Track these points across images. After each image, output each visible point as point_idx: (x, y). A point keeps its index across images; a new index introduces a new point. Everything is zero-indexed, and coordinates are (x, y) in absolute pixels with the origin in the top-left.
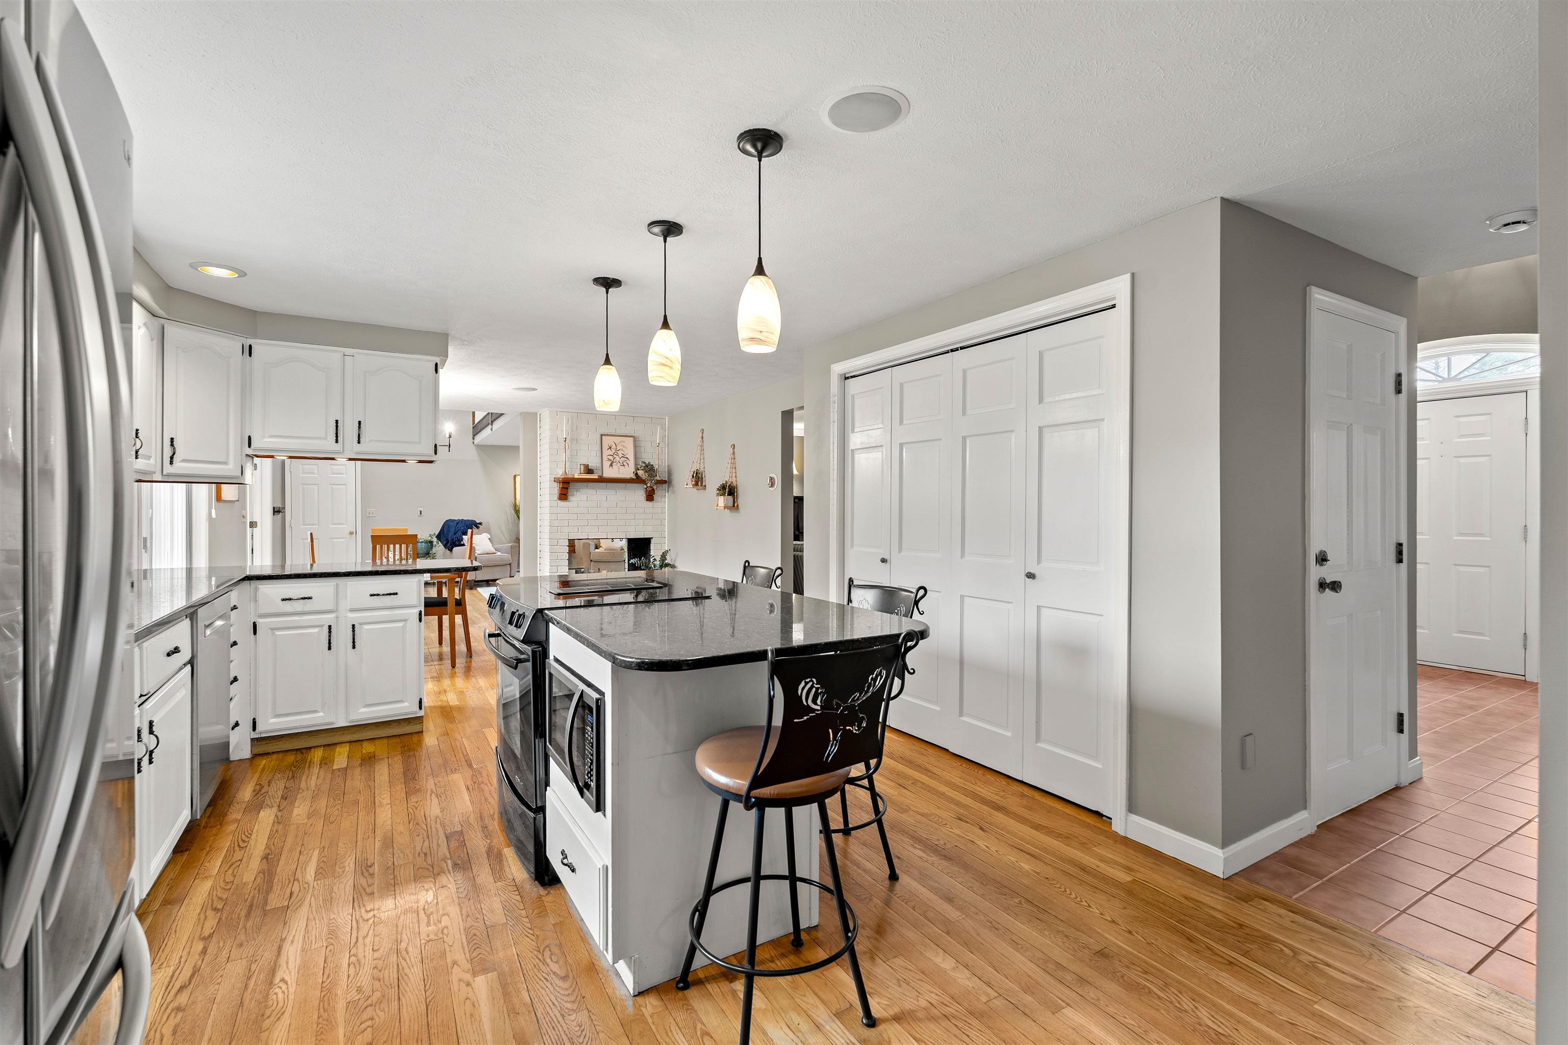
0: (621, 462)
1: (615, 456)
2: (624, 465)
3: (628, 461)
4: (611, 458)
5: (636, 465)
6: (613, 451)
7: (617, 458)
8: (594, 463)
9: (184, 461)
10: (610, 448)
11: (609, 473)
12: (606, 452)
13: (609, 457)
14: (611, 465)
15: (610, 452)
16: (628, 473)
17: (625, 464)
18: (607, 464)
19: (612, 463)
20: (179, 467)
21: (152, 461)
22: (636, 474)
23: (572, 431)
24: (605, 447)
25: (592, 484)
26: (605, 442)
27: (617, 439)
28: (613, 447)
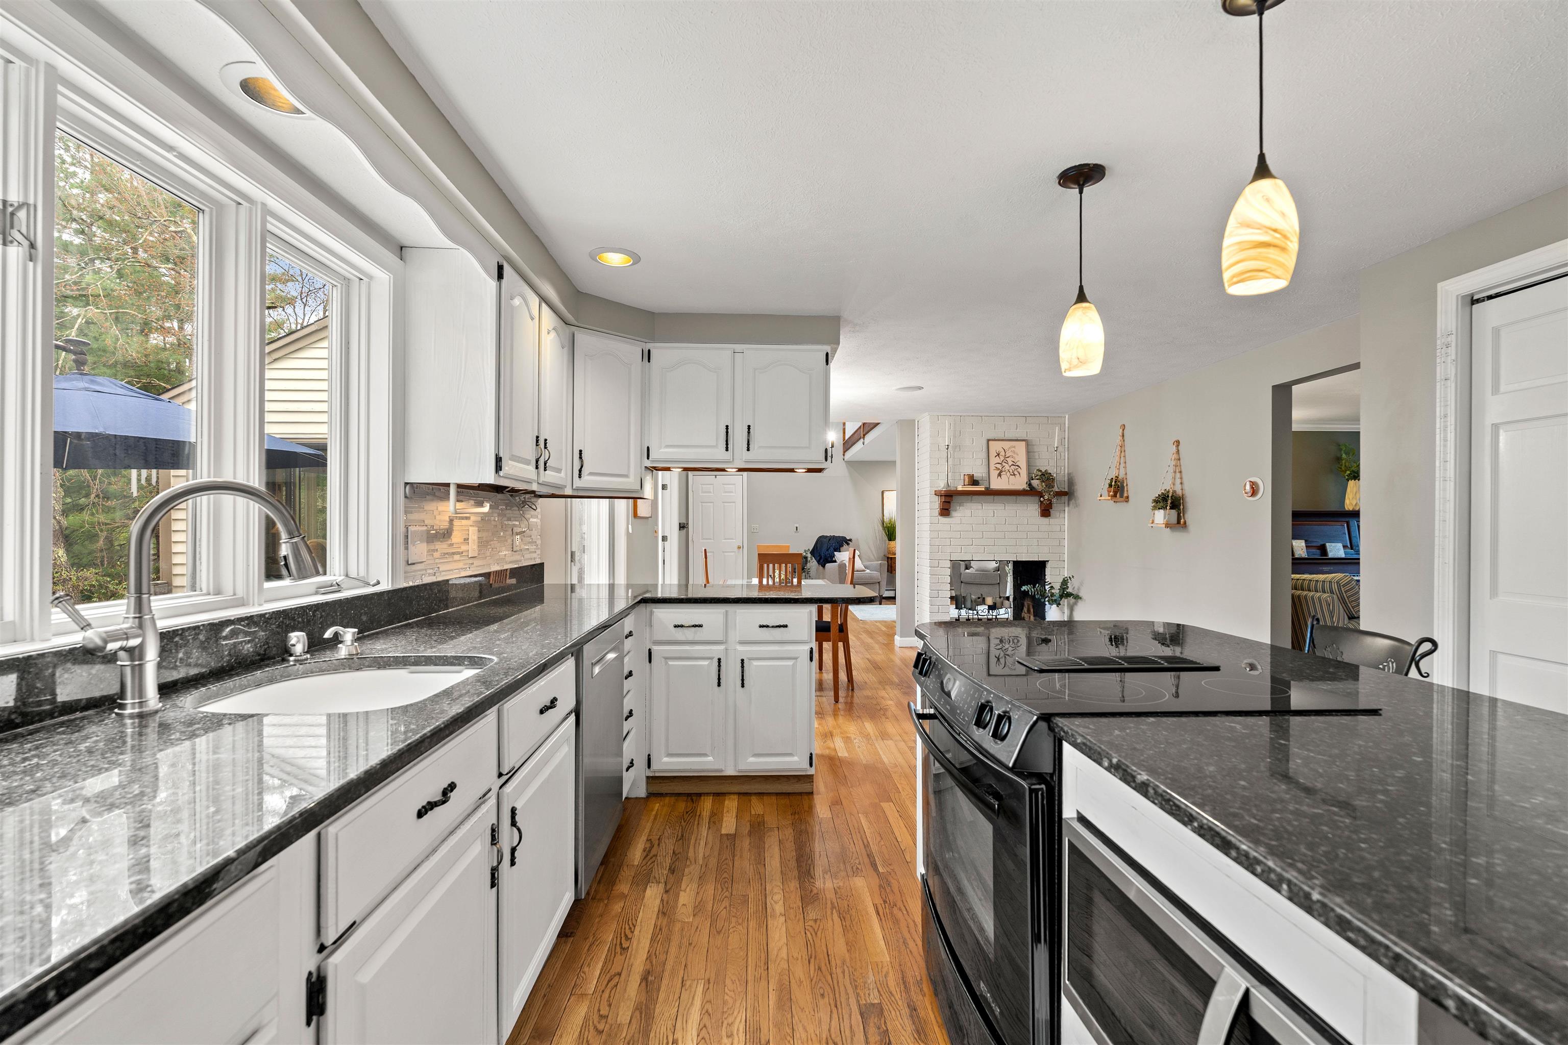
0: (1011, 471)
1: (1004, 464)
2: (1014, 475)
3: (1019, 470)
4: (999, 466)
5: (1029, 473)
6: (1002, 458)
7: (1007, 467)
8: (979, 473)
9: (591, 474)
10: (998, 455)
11: (997, 484)
12: (994, 460)
13: (995, 466)
14: (1000, 475)
15: (998, 460)
16: (1020, 483)
17: (1016, 473)
18: (993, 474)
19: (1001, 472)
20: (588, 481)
21: (563, 474)
22: (1030, 485)
23: (955, 437)
24: (993, 454)
25: (974, 497)
26: (995, 447)
27: (1007, 445)
28: (1002, 453)
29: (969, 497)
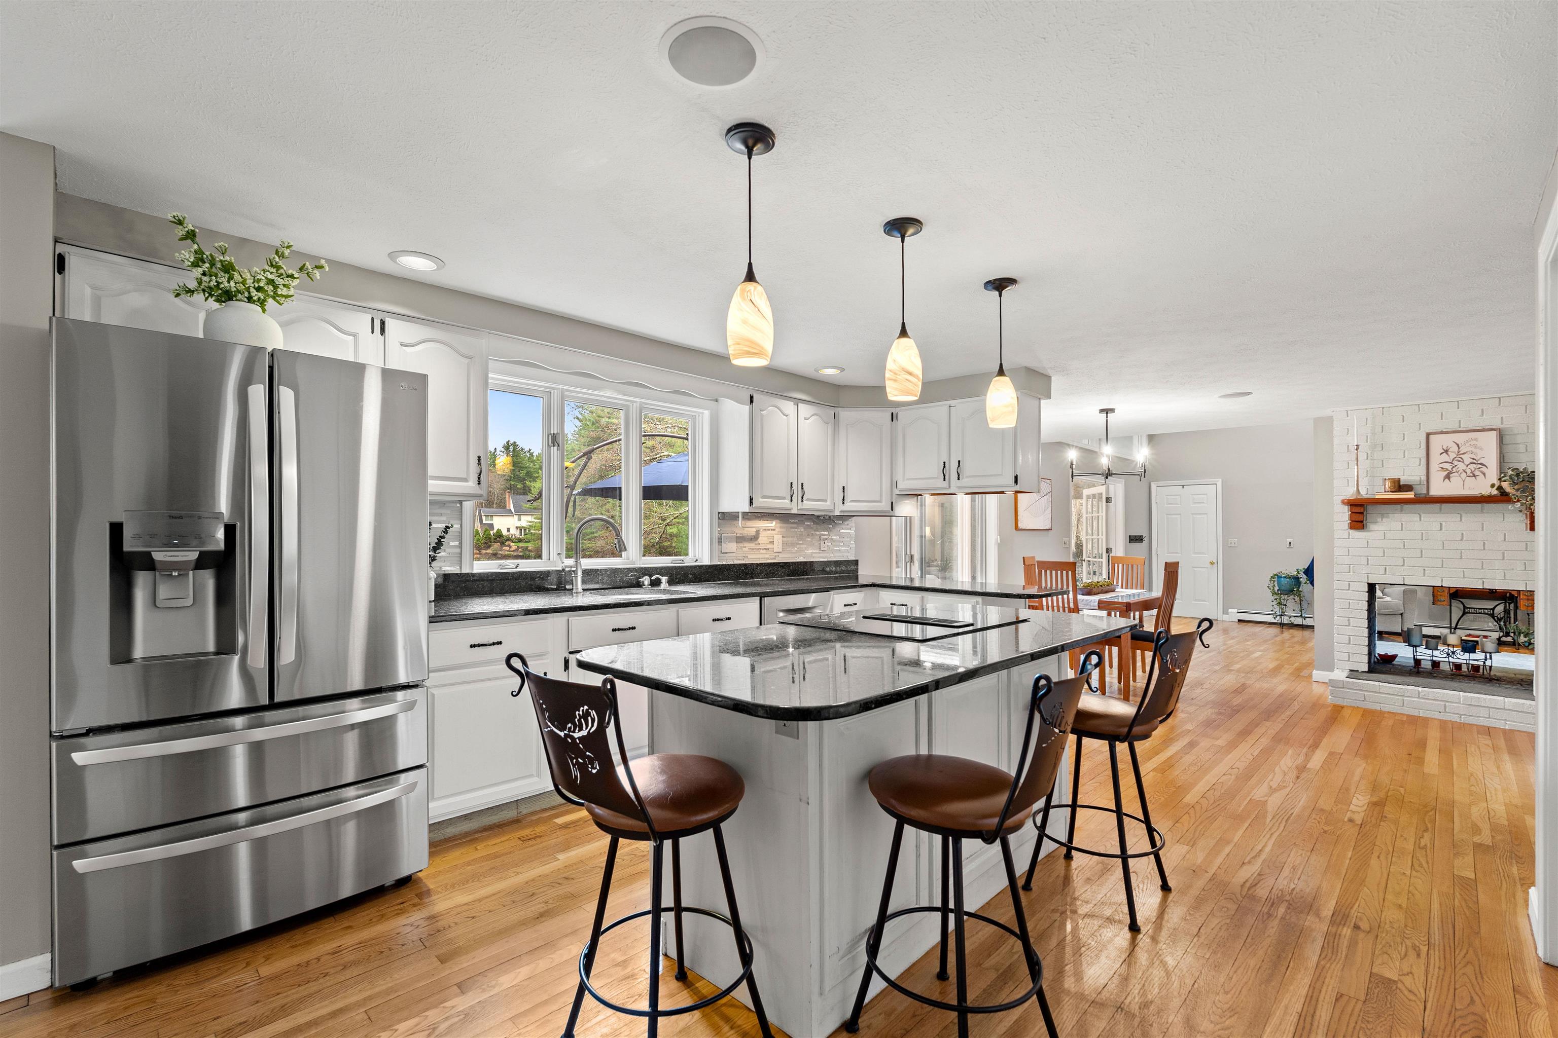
0: (1469, 471)
1: (1456, 463)
2: (1474, 476)
3: (1484, 469)
4: (1447, 466)
5: (1502, 471)
6: (1454, 455)
7: (1461, 466)
8: (1412, 474)
9: (852, 501)
10: (1446, 451)
11: (1439, 488)
12: (1437, 459)
13: (1441, 465)
14: (1448, 477)
15: (1445, 457)
16: (1484, 486)
17: (1477, 473)
18: (1437, 478)
19: (1450, 473)
20: (849, 506)
21: (828, 503)
22: (1500, 488)
24: (1435, 449)
25: (1406, 506)
26: (1437, 443)
27: (1461, 438)
28: (1455, 449)
29: (1399, 506)
